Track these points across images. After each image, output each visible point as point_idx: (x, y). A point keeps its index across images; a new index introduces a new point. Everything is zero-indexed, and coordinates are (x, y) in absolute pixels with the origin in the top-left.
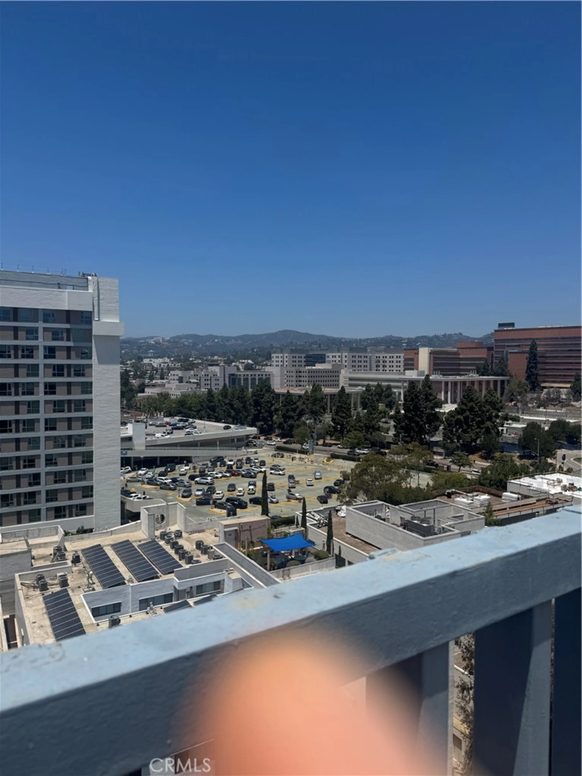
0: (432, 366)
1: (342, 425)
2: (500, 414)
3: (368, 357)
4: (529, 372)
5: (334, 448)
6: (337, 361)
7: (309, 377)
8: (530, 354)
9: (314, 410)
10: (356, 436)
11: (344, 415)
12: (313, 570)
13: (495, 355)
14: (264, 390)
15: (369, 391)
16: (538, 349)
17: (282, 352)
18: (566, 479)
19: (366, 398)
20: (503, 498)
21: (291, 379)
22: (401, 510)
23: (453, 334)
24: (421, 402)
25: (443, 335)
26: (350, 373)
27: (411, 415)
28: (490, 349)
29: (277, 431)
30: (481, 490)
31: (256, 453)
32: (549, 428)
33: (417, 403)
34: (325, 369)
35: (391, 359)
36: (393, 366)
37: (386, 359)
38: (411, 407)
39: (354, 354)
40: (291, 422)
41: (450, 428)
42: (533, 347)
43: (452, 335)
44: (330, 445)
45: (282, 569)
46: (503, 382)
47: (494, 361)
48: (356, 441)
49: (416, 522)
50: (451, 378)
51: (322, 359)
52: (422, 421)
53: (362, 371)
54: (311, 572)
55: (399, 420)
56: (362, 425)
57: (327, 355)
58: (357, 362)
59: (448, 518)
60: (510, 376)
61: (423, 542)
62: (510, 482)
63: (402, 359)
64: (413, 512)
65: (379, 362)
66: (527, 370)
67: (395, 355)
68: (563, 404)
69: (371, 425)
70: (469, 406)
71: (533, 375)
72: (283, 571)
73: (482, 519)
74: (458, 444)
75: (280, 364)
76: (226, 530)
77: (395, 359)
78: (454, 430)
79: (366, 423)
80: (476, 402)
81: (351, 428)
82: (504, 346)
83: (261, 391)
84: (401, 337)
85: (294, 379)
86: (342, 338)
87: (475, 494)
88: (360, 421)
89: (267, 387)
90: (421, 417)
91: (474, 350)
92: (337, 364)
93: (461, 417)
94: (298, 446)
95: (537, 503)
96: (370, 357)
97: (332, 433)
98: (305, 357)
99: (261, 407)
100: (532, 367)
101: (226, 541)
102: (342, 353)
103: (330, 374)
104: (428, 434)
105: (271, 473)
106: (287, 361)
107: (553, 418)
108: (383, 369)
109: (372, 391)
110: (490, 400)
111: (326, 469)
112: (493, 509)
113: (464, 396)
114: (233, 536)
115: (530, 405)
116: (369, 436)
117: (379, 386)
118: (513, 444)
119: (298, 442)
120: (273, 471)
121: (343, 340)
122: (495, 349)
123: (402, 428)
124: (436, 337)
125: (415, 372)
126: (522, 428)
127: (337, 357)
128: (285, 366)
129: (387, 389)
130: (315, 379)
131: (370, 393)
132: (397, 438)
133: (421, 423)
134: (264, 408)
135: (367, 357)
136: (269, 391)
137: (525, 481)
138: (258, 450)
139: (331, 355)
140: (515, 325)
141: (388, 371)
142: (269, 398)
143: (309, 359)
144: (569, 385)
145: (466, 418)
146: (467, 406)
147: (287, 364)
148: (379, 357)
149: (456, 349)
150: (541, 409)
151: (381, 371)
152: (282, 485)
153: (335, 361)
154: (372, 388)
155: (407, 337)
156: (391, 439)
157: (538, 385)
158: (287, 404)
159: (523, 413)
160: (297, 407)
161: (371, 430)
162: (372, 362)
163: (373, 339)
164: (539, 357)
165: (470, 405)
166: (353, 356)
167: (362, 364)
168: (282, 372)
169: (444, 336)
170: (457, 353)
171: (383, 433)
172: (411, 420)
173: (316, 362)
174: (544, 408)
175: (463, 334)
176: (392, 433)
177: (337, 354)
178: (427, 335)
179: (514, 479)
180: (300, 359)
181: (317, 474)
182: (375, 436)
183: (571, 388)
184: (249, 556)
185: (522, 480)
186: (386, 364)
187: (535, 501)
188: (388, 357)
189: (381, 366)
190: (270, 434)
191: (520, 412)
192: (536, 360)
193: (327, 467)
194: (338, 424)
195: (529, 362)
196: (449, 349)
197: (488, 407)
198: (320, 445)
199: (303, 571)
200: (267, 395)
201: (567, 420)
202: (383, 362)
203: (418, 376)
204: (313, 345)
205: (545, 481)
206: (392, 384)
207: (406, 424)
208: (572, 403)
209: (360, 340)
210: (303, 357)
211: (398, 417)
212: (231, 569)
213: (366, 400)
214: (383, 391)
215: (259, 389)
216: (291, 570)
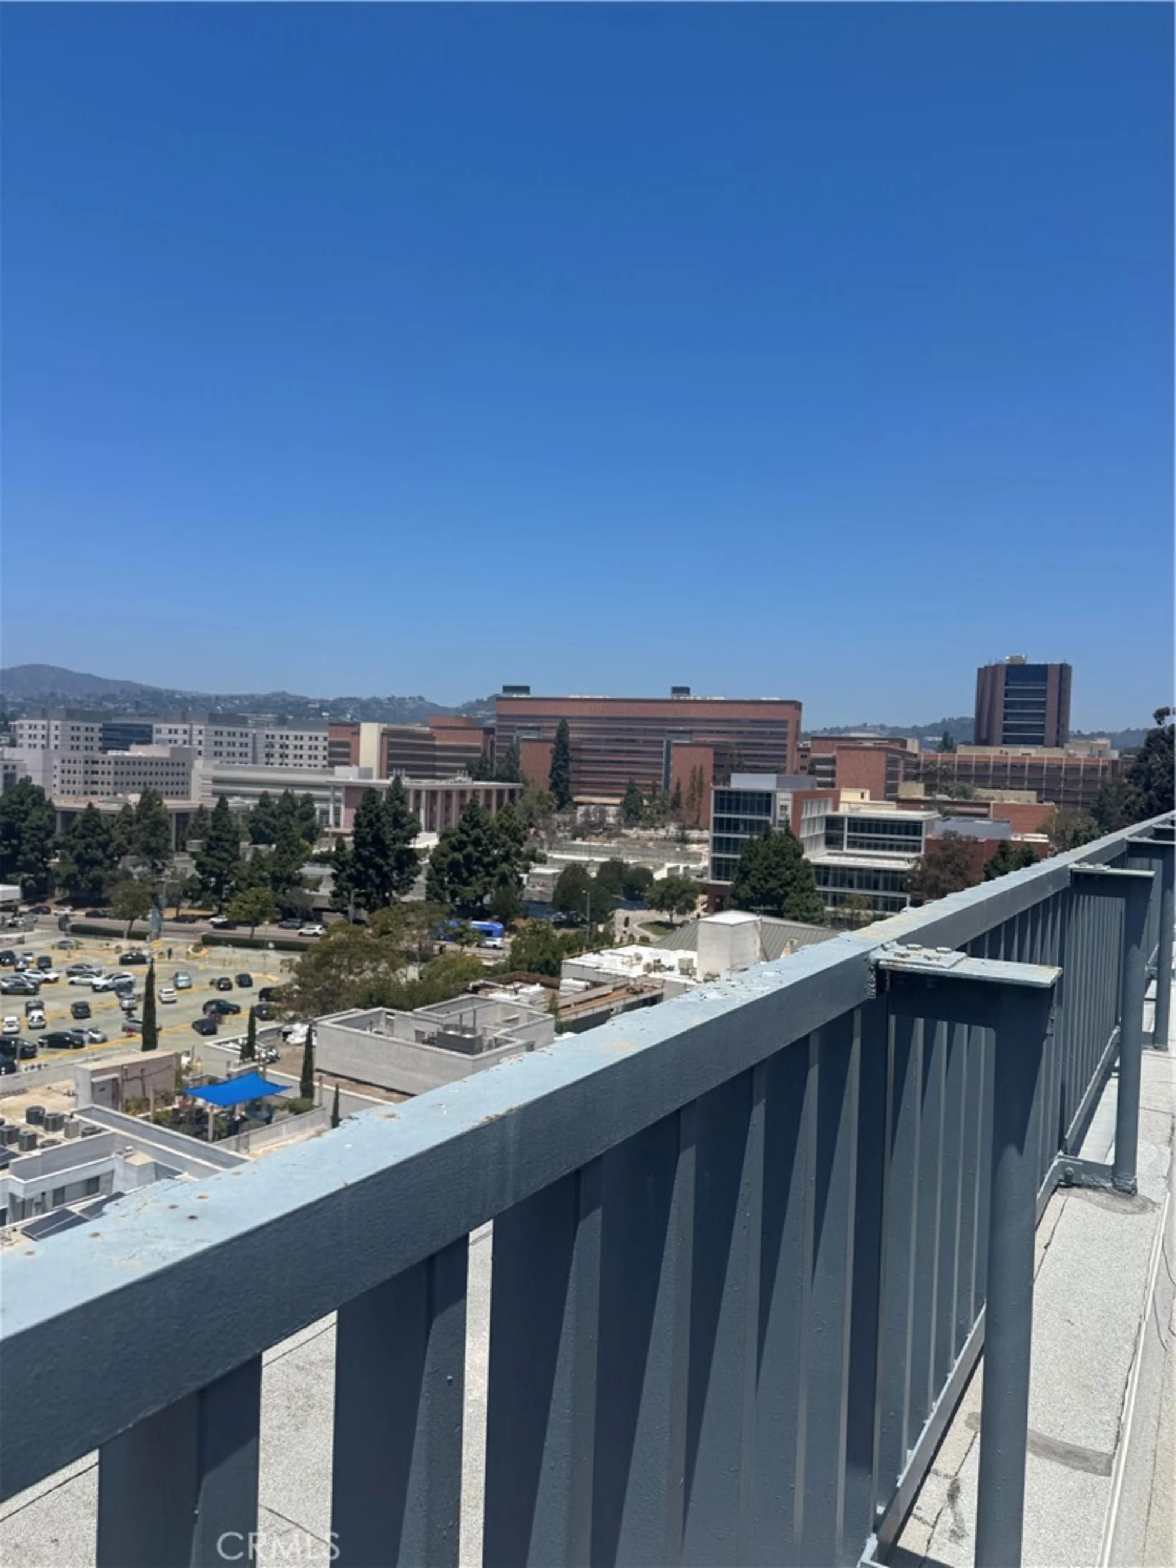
0: (385, 759)
1: (218, 876)
2: (522, 849)
3: (250, 736)
4: (554, 775)
5: (200, 924)
6: (180, 742)
7: (116, 773)
8: (556, 744)
9: (153, 845)
10: (258, 898)
11: (224, 855)
12: (289, 1132)
13: (497, 744)
14: (29, 801)
15: (267, 807)
16: (570, 736)
17: (44, 715)
18: (648, 954)
19: (260, 821)
20: (562, 988)
21: (72, 777)
22: (416, 1019)
23: (407, 697)
24: (386, 828)
25: (389, 699)
26: (216, 768)
27: (367, 853)
28: (489, 731)
29: (58, 894)
30: (524, 978)
31: (21, 941)
32: (598, 874)
33: (379, 829)
34: (153, 758)
35: (299, 743)
36: (301, 757)
37: (287, 742)
38: (369, 838)
39: (219, 728)
40: (96, 872)
41: (440, 877)
42: (563, 731)
43: (404, 699)
44: (193, 919)
45: (236, 1137)
46: (512, 792)
47: (496, 754)
48: (259, 907)
49: (451, 1032)
50: (425, 784)
51: (145, 737)
52: (388, 864)
53: (237, 764)
54: (285, 1136)
55: (342, 864)
56: (265, 874)
57: (156, 726)
58: (225, 744)
59: (496, 1024)
60: (524, 782)
61: (470, 1064)
62: (566, 964)
63: (321, 744)
64: (439, 1018)
65: (273, 746)
66: (552, 772)
67: (306, 734)
68: (611, 833)
69: (285, 875)
70: (473, 837)
71: (562, 781)
72: (238, 1140)
73: (551, 1020)
74: (452, 906)
75: (40, 742)
76: (95, 1080)
77: (306, 743)
78: (446, 879)
79: (274, 872)
80: (485, 828)
81: (240, 882)
82: (513, 727)
83: (22, 803)
84: (303, 698)
85: (80, 777)
86: (173, 692)
87: (518, 985)
88: (262, 867)
89: (35, 795)
90: (385, 856)
91: (460, 732)
92: (180, 749)
93: (458, 856)
94: (122, 924)
95: (615, 994)
96: (254, 735)
97: (196, 895)
98: (101, 730)
99: (20, 839)
100: (561, 767)
101: (95, 1103)
102: (191, 725)
103: (165, 769)
104: (396, 888)
105: (72, 983)
106: (56, 737)
107: (601, 856)
108: (280, 761)
109: (274, 807)
110: (507, 825)
111: (196, 968)
112: (560, 1005)
113: (465, 819)
114: (108, 1092)
115: (560, 835)
116: (281, 897)
117: (287, 796)
118: (541, 903)
119: (122, 916)
120: (75, 979)
121: (177, 696)
122: (497, 733)
123: (350, 878)
124: (376, 701)
125: (354, 769)
126: (554, 875)
127: (180, 732)
128: (52, 747)
129: (303, 804)
130: (148, 779)
131: (269, 811)
132: (338, 899)
133: (386, 868)
134: (28, 841)
135: (247, 735)
136: (41, 805)
137: (589, 959)
138: (27, 934)
139: (165, 727)
140: (532, 690)
141: (291, 766)
142: (41, 819)
143: (109, 734)
144: (617, 801)
145: (468, 857)
146: (469, 836)
147: (57, 742)
148: (273, 737)
149: (428, 729)
150: (578, 842)
151: (276, 766)
152: (106, 1005)
153: (176, 741)
154: (272, 800)
155: (319, 697)
156: (326, 901)
157: (570, 799)
158: (86, 832)
159: (550, 848)
160: (111, 841)
161: (284, 885)
162: (259, 746)
163: (246, 697)
164: (573, 750)
165: (475, 833)
166: (216, 733)
167: (237, 749)
168: (46, 760)
169: (391, 699)
170: (429, 737)
171: (307, 891)
172: (368, 863)
173: (131, 742)
174: (584, 839)
175: (427, 699)
176: (326, 890)
177: (181, 727)
178: (358, 696)
179: (573, 957)
180: (89, 734)
181: (181, 978)
182: (291, 896)
183: (621, 804)
184: (157, 1122)
185: (582, 958)
186: (287, 752)
187: (610, 991)
188: (292, 738)
189: (277, 755)
190: (43, 900)
191: (546, 846)
192: (567, 754)
193: (196, 963)
194: (211, 874)
195: (556, 759)
196: (416, 728)
197: (504, 837)
198: (169, 920)
199: (271, 1137)
200: (35, 813)
201: (625, 861)
202: (282, 747)
203: (360, 777)
204: (105, 703)
205: (619, 959)
206: (315, 793)
207: (357, 870)
208: (623, 831)
209: (217, 698)
210: (96, 730)
211: (342, 859)
212: (128, 1148)
213: (261, 825)
214: (295, 807)
215: (15, 798)
216: (252, 1138)
